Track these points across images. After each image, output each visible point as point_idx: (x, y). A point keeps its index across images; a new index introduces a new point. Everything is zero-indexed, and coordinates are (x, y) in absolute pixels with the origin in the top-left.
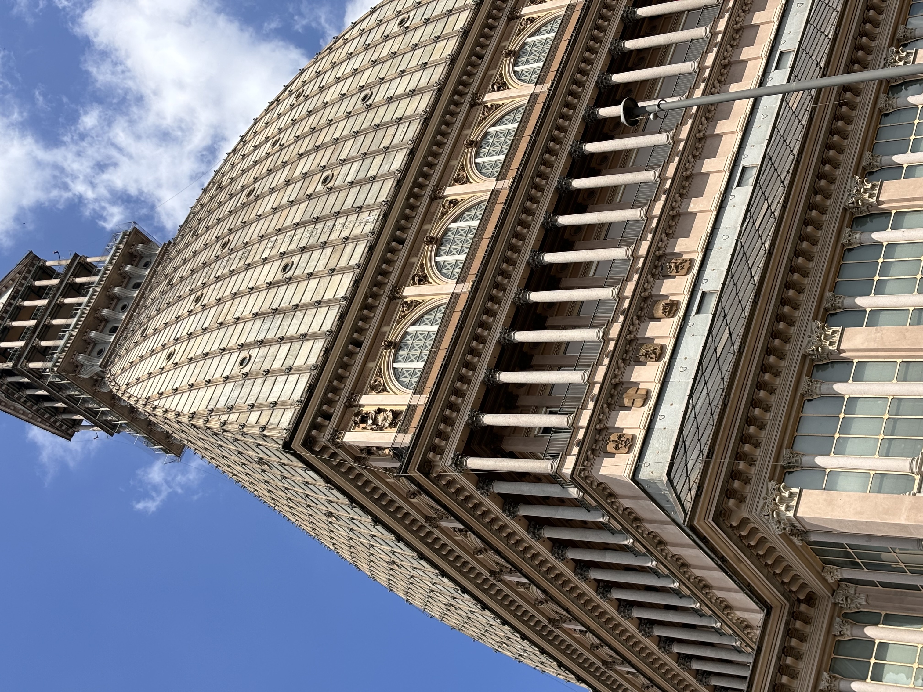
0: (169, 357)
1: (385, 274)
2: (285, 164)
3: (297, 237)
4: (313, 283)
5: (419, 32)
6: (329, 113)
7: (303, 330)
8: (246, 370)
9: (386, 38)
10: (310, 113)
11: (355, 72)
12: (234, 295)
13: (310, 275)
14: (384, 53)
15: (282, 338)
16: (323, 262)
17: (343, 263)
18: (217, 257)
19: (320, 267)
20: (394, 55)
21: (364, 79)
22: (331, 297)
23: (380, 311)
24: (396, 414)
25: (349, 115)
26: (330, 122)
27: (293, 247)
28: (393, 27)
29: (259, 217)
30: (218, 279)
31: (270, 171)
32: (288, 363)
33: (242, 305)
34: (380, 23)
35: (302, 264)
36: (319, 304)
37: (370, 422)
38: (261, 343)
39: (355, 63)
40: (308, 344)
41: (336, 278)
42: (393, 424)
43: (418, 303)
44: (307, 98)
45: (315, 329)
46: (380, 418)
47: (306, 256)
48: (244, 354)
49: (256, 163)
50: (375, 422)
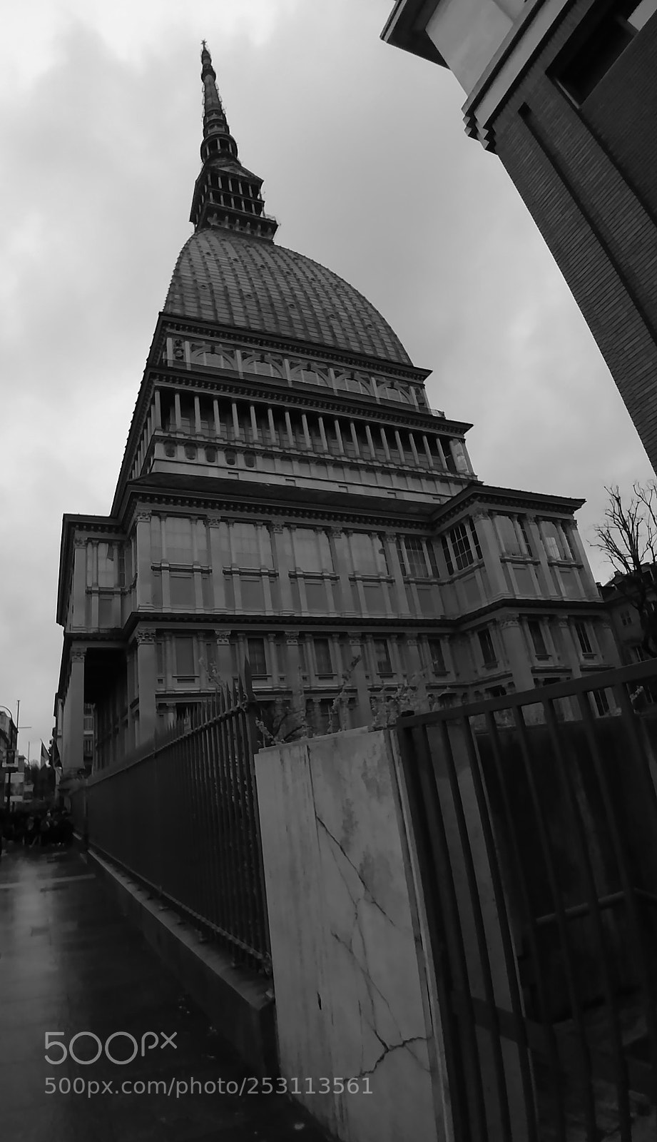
0: (208, 254)
1: (245, 341)
2: (301, 286)
3: (264, 298)
4: (242, 310)
5: (364, 334)
6: (325, 300)
7: (219, 310)
8: (200, 289)
9: (362, 320)
10: (327, 292)
11: (346, 309)
12: (236, 276)
13: (245, 307)
14: (354, 320)
15: (215, 301)
16: (251, 312)
17: (251, 321)
18: (256, 264)
19: (249, 311)
20: (353, 324)
21: (342, 314)
22: (235, 319)
23: (229, 342)
24: (182, 358)
25: (324, 310)
26: (321, 302)
27: (259, 297)
28: (367, 322)
29: (275, 279)
30: (245, 267)
31: (298, 280)
32: (203, 307)
33: (231, 280)
34: (370, 316)
35: (251, 303)
36: (231, 314)
37: (177, 347)
38: (212, 292)
39: (350, 308)
40: (212, 313)
41: (243, 319)
42: (177, 358)
43: (233, 357)
44: (335, 290)
45: (219, 315)
46: (179, 352)
47: (255, 304)
48: (207, 286)
49: (304, 273)
50: (178, 350)
